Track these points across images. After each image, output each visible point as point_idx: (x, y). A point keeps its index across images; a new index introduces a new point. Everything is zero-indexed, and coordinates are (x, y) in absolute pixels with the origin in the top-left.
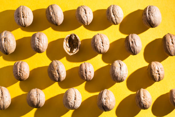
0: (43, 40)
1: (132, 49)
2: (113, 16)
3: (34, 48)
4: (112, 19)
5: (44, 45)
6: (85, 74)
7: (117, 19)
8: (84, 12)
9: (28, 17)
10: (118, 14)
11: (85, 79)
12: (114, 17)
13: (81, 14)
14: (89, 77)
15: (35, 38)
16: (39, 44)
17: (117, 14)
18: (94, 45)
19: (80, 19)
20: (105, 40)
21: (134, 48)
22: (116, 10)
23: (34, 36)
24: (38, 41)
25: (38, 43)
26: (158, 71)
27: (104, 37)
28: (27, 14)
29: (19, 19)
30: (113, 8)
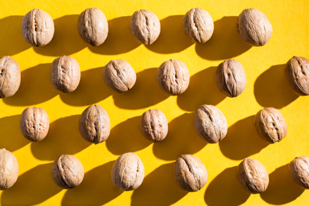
0: (72, 70)
1: (228, 86)
2: (194, 28)
3: (56, 84)
4: (193, 33)
5: (73, 79)
6: (151, 130)
7: (202, 32)
8: (145, 21)
9: (44, 29)
10: (203, 24)
11: (152, 138)
12: (197, 29)
13: (139, 25)
14: (160, 135)
15: (58, 67)
16: (64, 78)
17: (201, 25)
18: (162, 79)
19: (136, 34)
20: (182, 72)
21: (231, 86)
22: (201, 18)
23: (56, 63)
24: (63, 71)
25: (63, 76)
26: (274, 125)
27: (180, 67)
28: (44, 24)
29: (29, 32)
30: (195, 13)
